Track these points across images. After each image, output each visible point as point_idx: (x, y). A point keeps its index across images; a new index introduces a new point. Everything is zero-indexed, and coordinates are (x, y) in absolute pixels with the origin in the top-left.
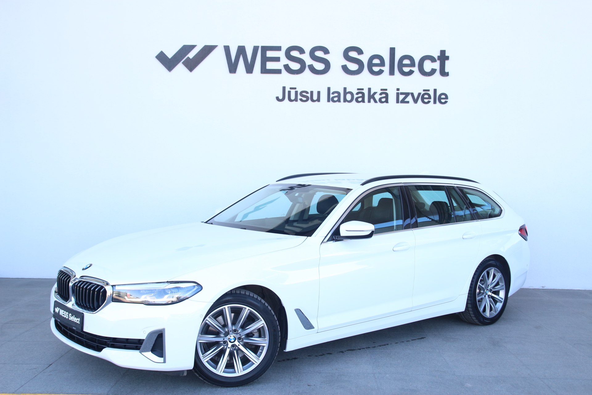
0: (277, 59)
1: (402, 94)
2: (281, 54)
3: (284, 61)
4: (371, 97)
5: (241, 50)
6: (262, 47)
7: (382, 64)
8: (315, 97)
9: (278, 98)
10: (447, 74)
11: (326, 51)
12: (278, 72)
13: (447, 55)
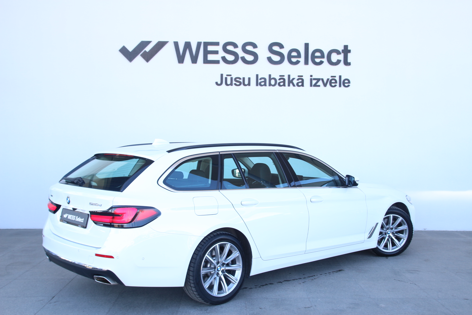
0: (216, 52)
1: (314, 79)
2: (219, 48)
3: (222, 53)
4: (291, 82)
5: (188, 45)
6: (205, 43)
7: (299, 56)
8: (246, 83)
9: (217, 83)
10: (349, 64)
11: (255, 46)
12: (217, 62)
13: (349, 49)
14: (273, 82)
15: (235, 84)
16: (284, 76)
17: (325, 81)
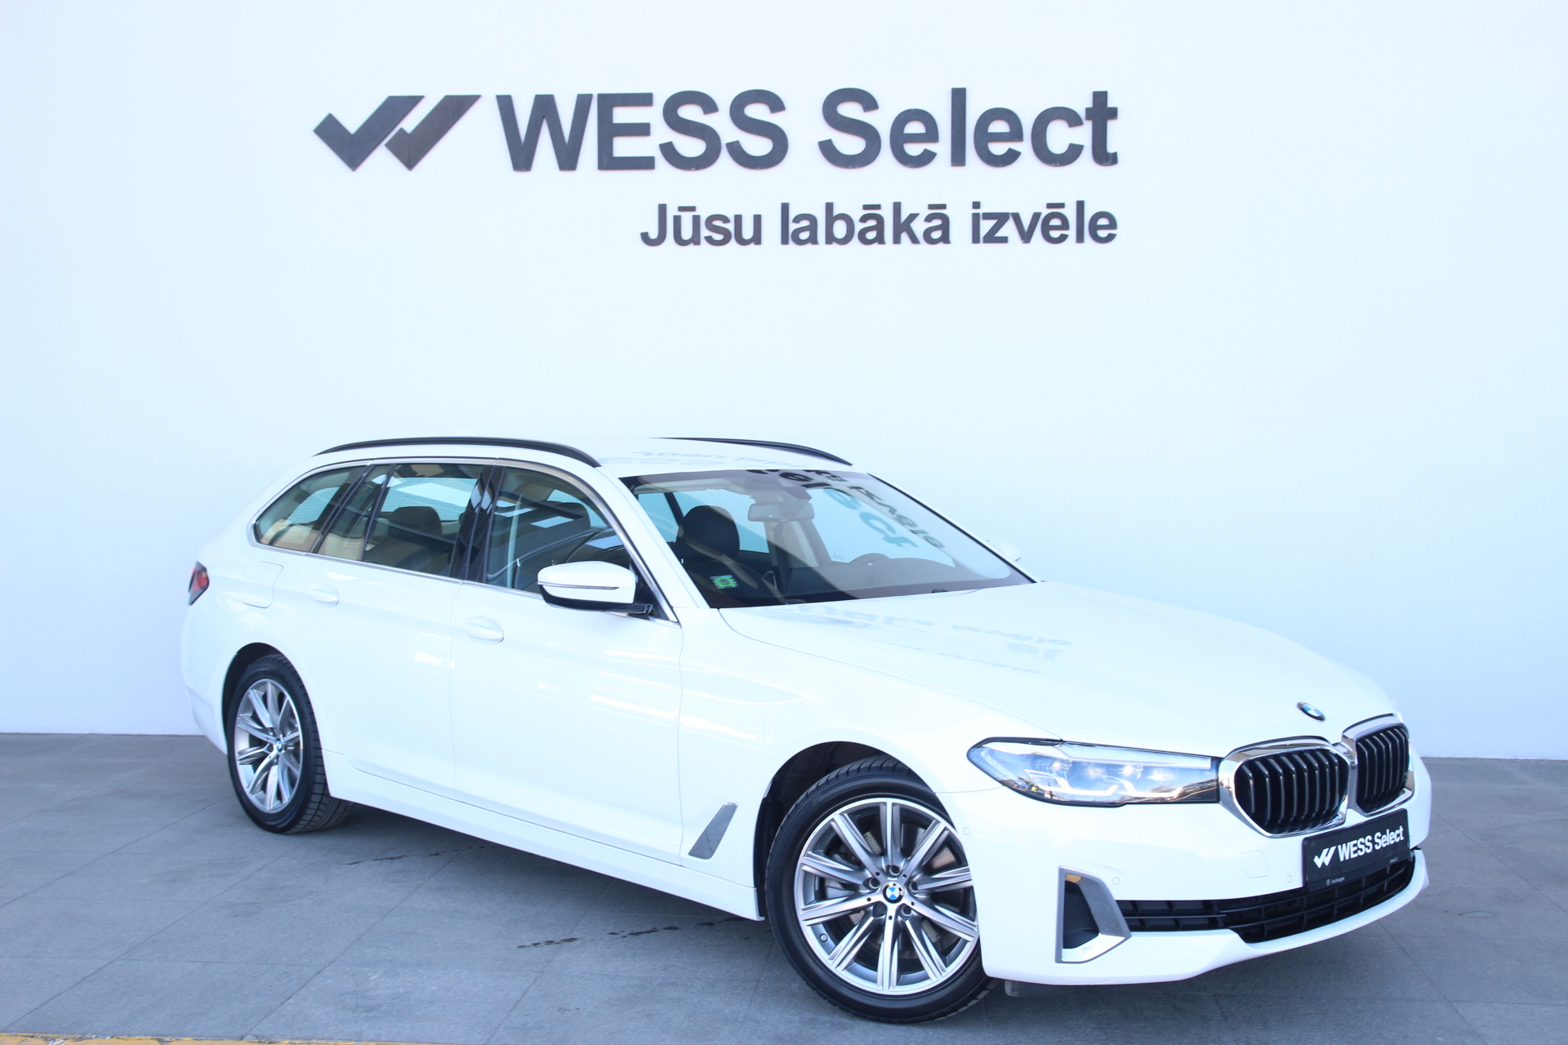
0: (642, 130)
1: (987, 216)
2: (653, 115)
3: (662, 133)
4: (903, 227)
5: (545, 107)
6: (601, 97)
7: (932, 135)
8: (748, 233)
9: (645, 237)
10: (1112, 159)
11: (776, 104)
12: (646, 163)
13: (1111, 104)
14: (840, 229)
15: (709, 240)
16: (878, 207)
17: (1026, 223)
